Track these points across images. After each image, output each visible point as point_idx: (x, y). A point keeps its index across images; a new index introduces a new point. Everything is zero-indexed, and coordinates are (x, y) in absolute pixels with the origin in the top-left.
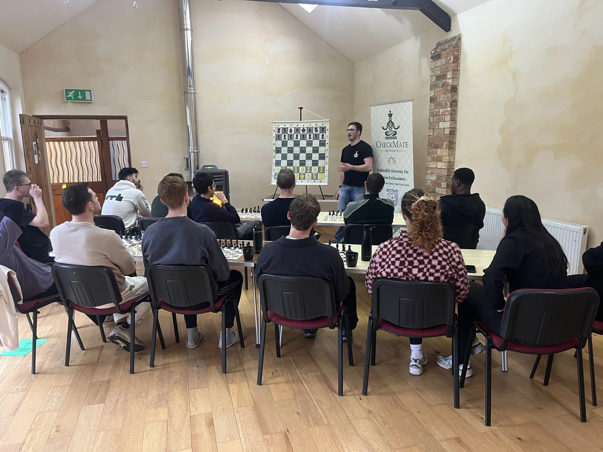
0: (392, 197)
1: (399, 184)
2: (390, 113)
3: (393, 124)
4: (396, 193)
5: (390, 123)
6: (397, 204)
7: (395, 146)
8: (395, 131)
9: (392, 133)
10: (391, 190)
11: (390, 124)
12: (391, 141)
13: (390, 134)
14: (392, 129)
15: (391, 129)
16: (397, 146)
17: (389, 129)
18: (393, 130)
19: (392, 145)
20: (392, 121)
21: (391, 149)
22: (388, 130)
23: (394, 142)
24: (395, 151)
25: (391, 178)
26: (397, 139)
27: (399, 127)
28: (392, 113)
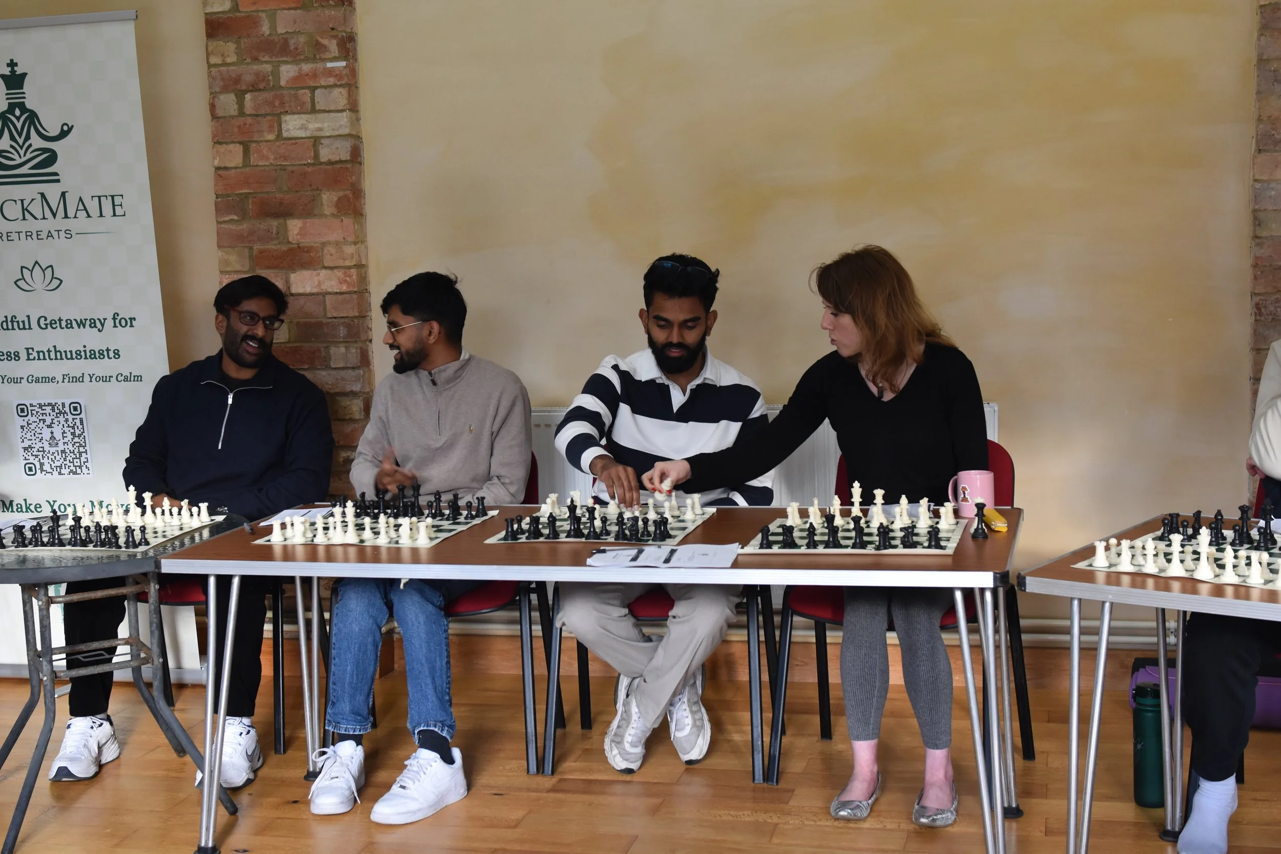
0: (53, 438)
1: (87, 378)
2: (13, 71)
3: (32, 118)
4: (70, 417)
5: (17, 112)
6: (80, 467)
7: (54, 215)
8: (44, 150)
9: (29, 156)
10: (41, 406)
11: (18, 119)
12: (30, 192)
13: (19, 161)
14: (28, 137)
15: (20, 141)
16: (61, 214)
17: (12, 138)
18: (36, 142)
19: (36, 209)
20: (28, 106)
21: (34, 226)
23: (43, 195)
24: (55, 234)
25: (38, 352)
26: (58, 181)
27: (70, 129)
28: (19, 70)
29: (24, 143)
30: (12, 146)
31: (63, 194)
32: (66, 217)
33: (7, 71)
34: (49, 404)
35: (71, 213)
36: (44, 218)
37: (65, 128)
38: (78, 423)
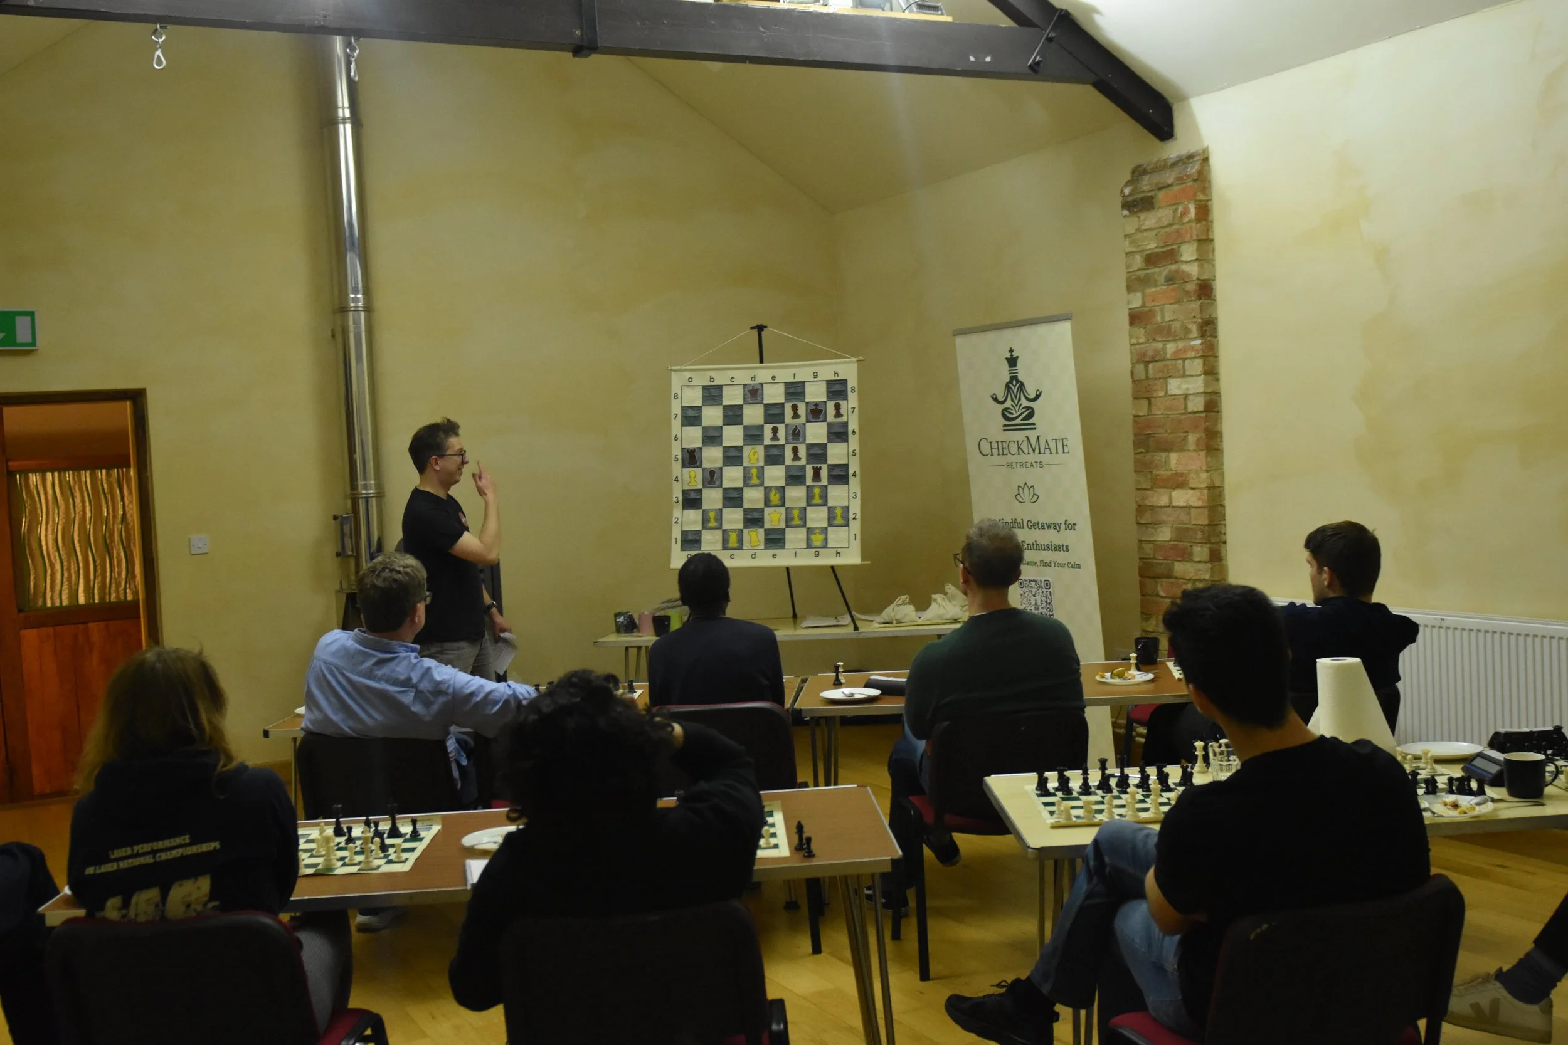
0: (1037, 604)
1: (1052, 563)
2: (1012, 356)
3: (1022, 386)
4: (1044, 590)
5: (1014, 382)
7: (1034, 451)
8: (1028, 408)
9: (1021, 412)
10: (1030, 581)
11: (1015, 386)
12: (1019, 436)
13: (1016, 415)
14: (1019, 400)
15: (1016, 402)
16: (1037, 451)
17: (1012, 400)
18: (1024, 403)
19: (1024, 447)
20: (1019, 378)
21: (1023, 458)
22: (1008, 404)
23: (1028, 438)
24: (1034, 464)
25: (1028, 544)
26: (1035, 429)
27: (1040, 393)
28: (1015, 354)
29: (1018, 403)
30: (1012, 405)
31: (1038, 437)
32: (1040, 453)
33: (1008, 355)
34: (1034, 581)
35: (1042, 451)
36: (1029, 454)
37: (1038, 393)
38: (1048, 593)
